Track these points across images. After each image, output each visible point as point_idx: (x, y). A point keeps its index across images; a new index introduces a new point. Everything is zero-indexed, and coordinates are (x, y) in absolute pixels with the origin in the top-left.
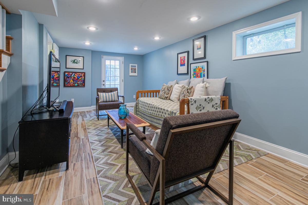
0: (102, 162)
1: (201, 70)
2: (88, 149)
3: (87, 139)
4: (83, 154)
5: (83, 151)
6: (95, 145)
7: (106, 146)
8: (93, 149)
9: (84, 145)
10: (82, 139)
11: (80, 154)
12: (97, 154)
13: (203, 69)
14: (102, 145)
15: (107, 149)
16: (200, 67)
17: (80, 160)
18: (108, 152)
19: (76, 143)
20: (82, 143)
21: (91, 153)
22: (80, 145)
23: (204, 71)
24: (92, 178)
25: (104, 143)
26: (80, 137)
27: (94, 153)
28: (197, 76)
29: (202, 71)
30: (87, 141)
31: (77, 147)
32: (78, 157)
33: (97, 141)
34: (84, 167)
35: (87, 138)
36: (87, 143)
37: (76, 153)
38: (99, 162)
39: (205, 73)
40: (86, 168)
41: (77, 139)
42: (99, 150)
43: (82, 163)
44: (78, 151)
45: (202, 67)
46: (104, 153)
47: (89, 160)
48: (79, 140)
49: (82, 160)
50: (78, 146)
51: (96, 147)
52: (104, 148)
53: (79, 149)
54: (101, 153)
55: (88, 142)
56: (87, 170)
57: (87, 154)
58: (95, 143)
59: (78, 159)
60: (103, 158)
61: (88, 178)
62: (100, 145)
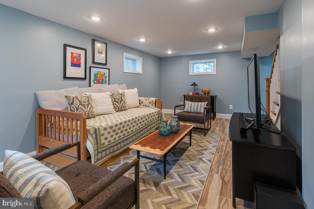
0: (212, 144)
1: (102, 76)
2: (217, 157)
3: (212, 169)
4: (222, 154)
5: (222, 157)
6: (208, 157)
7: (200, 152)
8: (213, 154)
9: (219, 162)
10: (217, 173)
11: (225, 156)
12: (212, 149)
13: (105, 76)
14: (202, 155)
15: (201, 150)
16: (102, 73)
17: (227, 151)
18: (203, 147)
19: (228, 169)
20: (220, 167)
21: (217, 152)
22: (223, 165)
23: (106, 77)
24: (222, 142)
25: (200, 155)
26: (220, 178)
27: (214, 151)
28: (99, 82)
29: (104, 78)
30: (213, 167)
31: (227, 163)
32: (227, 154)
33: (203, 161)
34: (225, 147)
35: (211, 172)
36: (214, 164)
37: (229, 158)
38: (214, 145)
39: (106, 80)
40: (224, 146)
41: (224, 176)
42: (208, 151)
43: (226, 149)
44: (226, 158)
45: (103, 73)
46: (206, 148)
47: (220, 149)
48: (222, 173)
49: (225, 151)
50: (225, 164)
51: (209, 155)
52: (204, 152)
53: (225, 160)
54: (208, 149)
55: (212, 165)
56: (223, 145)
57: (219, 153)
58: (207, 160)
59: (228, 152)
60: (210, 146)
61: (224, 142)
62: (204, 156)
